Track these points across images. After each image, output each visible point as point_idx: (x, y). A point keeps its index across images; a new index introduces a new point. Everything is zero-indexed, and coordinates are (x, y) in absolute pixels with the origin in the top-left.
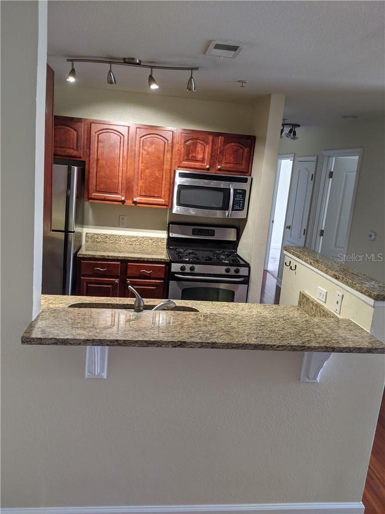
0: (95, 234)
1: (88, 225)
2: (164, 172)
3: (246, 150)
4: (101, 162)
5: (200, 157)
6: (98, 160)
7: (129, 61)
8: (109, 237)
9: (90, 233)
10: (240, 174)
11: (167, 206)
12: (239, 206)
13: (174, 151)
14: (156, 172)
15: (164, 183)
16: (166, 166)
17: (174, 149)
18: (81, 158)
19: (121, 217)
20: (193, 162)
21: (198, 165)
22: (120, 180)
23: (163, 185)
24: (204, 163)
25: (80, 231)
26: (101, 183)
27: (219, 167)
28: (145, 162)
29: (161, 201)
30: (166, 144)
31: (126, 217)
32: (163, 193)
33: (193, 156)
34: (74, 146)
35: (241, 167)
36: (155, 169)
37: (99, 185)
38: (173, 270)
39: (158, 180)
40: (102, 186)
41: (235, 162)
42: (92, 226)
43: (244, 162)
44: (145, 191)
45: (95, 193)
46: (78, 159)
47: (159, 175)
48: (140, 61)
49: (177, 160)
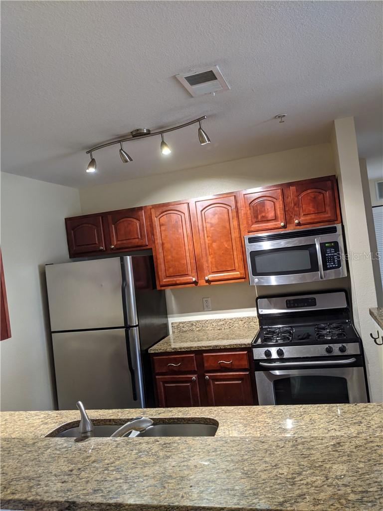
0: (180, 323)
1: (172, 314)
2: (234, 241)
3: (327, 194)
4: (167, 246)
5: (271, 215)
6: (163, 244)
7: (137, 134)
8: (195, 324)
9: (176, 323)
10: (327, 223)
11: (244, 278)
12: (334, 263)
13: (240, 217)
14: (225, 243)
15: (235, 253)
16: (235, 234)
17: (240, 214)
18: (147, 246)
19: (204, 300)
20: (265, 223)
21: (270, 225)
22: (189, 260)
23: (235, 256)
24: (278, 221)
25: (165, 322)
26: (170, 268)
27: (296, 221)
28: (210, 236)
29: (236, 274)
30: (230, 211)
31: (209, 299)
32: (237, 265)
33: (263, 217)
34: (138, 235)
35: (327, 215)
36: (222, 241)
37: (168, 270)
38: (256, 357)
39: (228, 252)
40: (171, 270)
41: (316, 212)
42: (176, 315)
43: (328, 208)
44: (216, 267)
45: (166, 279)
46: (145, 248)
47: (228, 245)
48: (147, 130)
49: (246, 225)
